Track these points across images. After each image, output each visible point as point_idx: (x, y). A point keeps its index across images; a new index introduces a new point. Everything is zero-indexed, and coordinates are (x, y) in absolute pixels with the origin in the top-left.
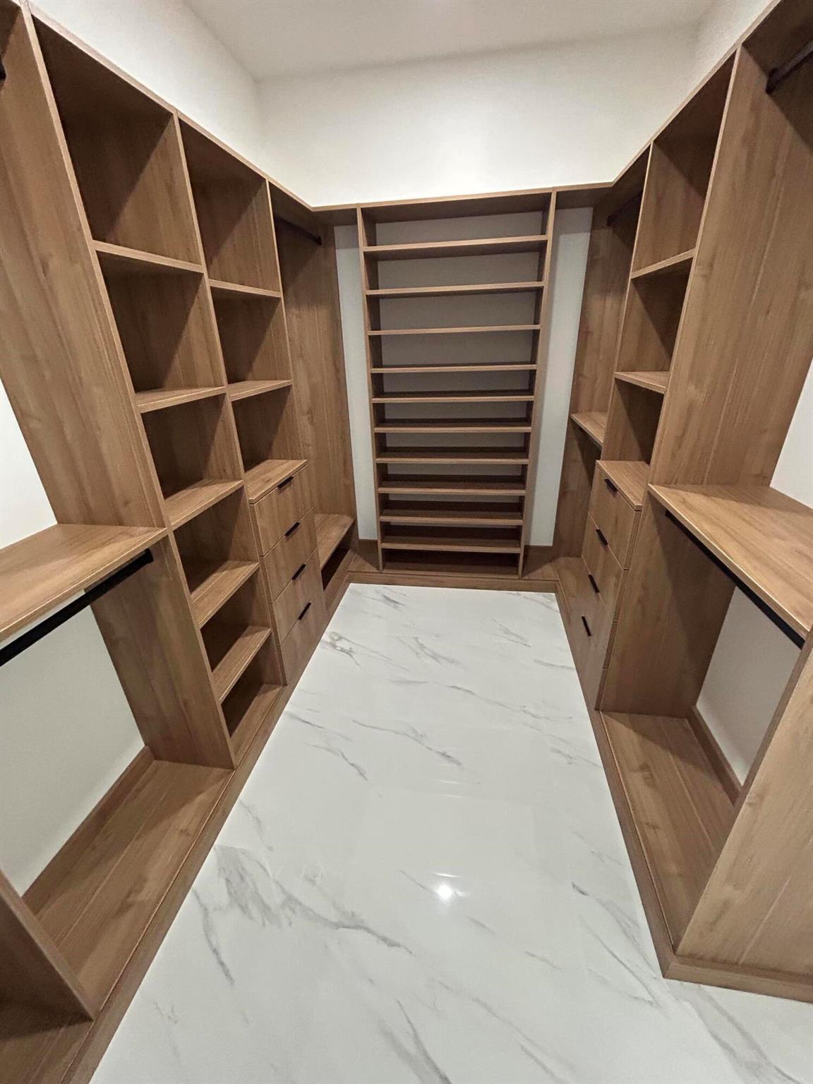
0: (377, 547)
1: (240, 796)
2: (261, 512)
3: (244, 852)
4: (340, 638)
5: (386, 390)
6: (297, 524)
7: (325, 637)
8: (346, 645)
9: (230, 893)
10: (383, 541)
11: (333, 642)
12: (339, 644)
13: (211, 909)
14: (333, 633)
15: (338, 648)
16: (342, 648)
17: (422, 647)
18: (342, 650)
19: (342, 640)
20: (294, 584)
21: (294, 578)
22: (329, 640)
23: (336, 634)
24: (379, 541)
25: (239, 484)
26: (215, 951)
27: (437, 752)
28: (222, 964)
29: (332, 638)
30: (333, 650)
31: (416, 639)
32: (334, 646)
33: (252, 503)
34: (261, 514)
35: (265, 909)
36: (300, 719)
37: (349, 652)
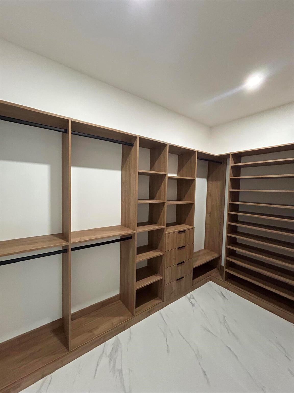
0: (223, 270)
1: (131, 327)
2: (168, 237)
3: (121, 344)
4: (193, 298)
5: (239, 210)
6: (184, 247)
7: (188, 295)
8: (193, 301)
9: (111, 353)
10: (226, 268)
11: (190, 298)
12: (192, 300)
13: (105, 352)
14: (192, 295)
15: (190, 301)
16: (191, 302)
17: (225, 321)
18: (191, 303)
19: (194, 299)
20: (177, 267)
21: (178, 264)
22: (189, 296)
23: (193, 295)
24: (224, 268)
25: (163, 227)
26: (98, 365)
27: (202, 369)
28: (96, 370)
29: (190, 297)
30: (188, 300)
31: (224, 317)
32: (189, 300)
33: (166, 234)
34: (168, 238)
35: (114, 366)
36: (162, 317)
37: (193, 305)
